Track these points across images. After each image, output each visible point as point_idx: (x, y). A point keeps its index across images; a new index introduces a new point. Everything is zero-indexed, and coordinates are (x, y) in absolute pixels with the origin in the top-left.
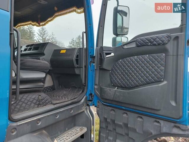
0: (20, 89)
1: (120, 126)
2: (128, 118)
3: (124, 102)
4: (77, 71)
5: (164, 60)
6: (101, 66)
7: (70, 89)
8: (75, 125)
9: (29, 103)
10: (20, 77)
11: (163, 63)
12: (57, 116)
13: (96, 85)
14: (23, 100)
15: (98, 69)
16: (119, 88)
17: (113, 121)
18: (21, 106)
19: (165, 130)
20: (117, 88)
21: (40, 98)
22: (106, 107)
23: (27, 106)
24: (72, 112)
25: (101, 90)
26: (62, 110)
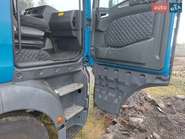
0: (22, 43)
1: (111, 81)
2: (118, 74)
3: (115, 59)
4: (74, 34)
5: (153, 18)
6: (96, 28)
7: (68, 52)
8: (73, 82)
9: (31, 57)
10: (21, 32)
11: (153, 21)
12: (56, 70)
13: (92, 46)
14: (25, 54)
15: (94, 31)
16: (112, 47)
17: (106, 78)
18: (24, 59)
19: (148, 81)
20: (110, 47)
21: (40, 54)
22: (101, 66)
23: (29, 59)
24: (70, 68)
25: (96, 50)
26: (60, 65)
